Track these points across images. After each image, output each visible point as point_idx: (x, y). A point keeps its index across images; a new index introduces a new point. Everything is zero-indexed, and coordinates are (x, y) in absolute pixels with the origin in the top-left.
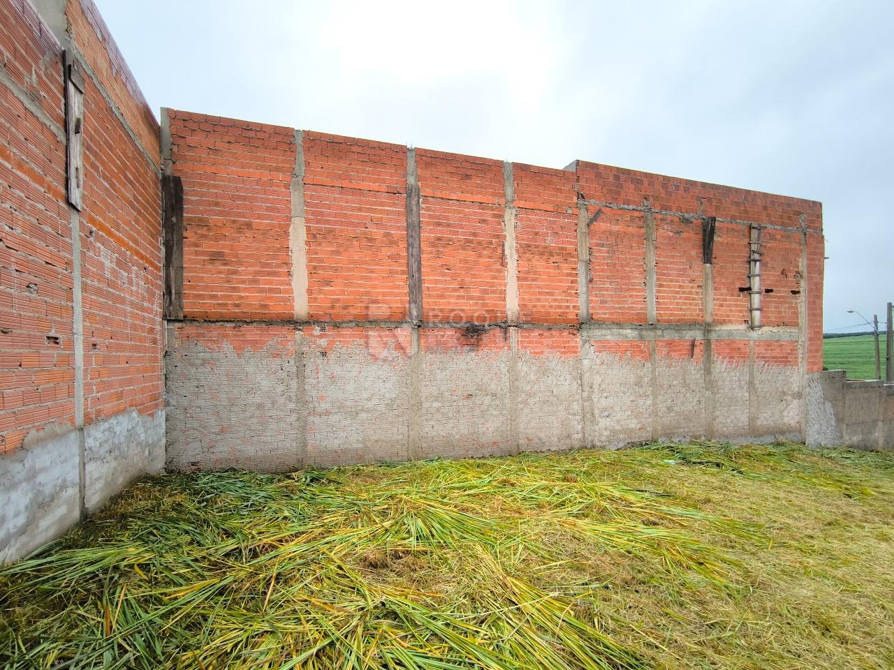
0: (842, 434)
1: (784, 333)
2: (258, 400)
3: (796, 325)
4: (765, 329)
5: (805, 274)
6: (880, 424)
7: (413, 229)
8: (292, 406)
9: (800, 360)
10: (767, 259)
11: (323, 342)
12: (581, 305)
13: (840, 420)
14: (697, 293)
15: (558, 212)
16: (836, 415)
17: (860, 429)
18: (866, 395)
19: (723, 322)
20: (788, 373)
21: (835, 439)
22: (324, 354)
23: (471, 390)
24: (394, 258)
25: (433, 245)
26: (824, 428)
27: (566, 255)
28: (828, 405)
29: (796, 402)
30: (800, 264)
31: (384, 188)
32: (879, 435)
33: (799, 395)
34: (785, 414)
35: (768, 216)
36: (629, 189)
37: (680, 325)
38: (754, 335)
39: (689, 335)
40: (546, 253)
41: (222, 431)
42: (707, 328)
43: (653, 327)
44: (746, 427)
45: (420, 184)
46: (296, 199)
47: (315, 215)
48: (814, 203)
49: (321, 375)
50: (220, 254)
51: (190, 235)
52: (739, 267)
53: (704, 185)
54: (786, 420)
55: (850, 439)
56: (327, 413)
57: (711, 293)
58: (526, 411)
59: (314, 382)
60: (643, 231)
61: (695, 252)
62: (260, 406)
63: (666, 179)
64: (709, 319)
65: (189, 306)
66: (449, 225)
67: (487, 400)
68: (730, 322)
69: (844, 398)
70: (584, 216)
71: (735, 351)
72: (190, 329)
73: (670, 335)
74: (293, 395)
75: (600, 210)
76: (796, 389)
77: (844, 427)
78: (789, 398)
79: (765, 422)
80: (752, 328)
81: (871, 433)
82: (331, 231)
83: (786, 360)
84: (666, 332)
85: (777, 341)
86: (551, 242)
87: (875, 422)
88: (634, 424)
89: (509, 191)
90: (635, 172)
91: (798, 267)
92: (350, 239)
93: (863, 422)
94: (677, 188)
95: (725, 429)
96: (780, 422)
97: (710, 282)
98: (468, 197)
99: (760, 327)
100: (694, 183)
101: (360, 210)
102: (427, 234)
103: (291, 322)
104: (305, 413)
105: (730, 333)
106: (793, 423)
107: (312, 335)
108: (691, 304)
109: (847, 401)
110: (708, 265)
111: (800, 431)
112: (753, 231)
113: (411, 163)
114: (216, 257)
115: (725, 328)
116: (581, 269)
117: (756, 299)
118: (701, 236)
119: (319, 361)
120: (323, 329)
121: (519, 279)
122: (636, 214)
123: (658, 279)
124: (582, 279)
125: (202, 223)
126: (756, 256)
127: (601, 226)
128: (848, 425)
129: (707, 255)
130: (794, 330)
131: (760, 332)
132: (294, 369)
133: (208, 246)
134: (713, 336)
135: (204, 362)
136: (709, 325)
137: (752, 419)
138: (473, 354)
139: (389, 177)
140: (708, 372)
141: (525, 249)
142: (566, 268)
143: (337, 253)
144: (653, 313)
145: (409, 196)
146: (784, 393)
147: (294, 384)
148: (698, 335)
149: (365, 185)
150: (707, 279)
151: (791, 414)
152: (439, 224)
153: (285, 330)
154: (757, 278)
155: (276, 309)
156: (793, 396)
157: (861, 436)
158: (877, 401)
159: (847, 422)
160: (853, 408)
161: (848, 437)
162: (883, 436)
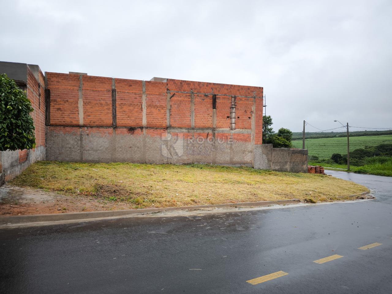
0: (270, 165)
1: (245, 131)
2: (70, 146)
3: (251, 128)
4: (237, 130)
5: (254, 112)
6: (289, 163)
7: (114, 101)
8: (79, 148)
9: (252, 140)
10: (238, 107)
11: (88, 132)
12: (167, 123)
13: (269, 161)
14: (210, 118)
15: (160, 95)
16: (268, 159)
17: (279, 164)
18: (282, 153)
19: (221, 127)
20: (247, 144)
21: (267, 167)
22: (88, 135)
23: (131, 146)
24: (108, 109)
25: (120, 105)
26: (262, 163)
27: (162, 107)
28: (264, 156)
29: (250, 154)
30: (252, 108)
31: (105, 90)
32: (288, 167)
33: (251, 152)
34: (245, 158)
35: (240, 93)
36: (186, 87)
37: (203, 128)
38: (233, 132)
39: (207, 131)
40: (156, 107)
41: (60, 154)
42: (214, 129)
43: (193, 129)
44: (229, 161)
45: (116, 88)
46: (80, 93)
47: (86, 98)
48: (260, 88)
49: (87, 140)
50: (60, 109)
51: (52, 104)
52: (228, 110)
53: (214, 84)
54: (245, 160)
56: (89, 150)
57: (215, 118)
58: (148, 152)
59: (85, 142)
60: (190, 99)
61: (210, 106)
62: (70, 148)
63: (199, 83)
64: (214, 126)
65: (52, 122)
66: (125, 100)
67: (136, 149)
68: (223, 127)
69: (272, 154)
70: (169, 96)
71: (225, 137)
72: (52, 128)
73: (199, 131)
74: (79, 145)
75: (175, 94)
76: (250, 150)
77: (272, 163)
78: (247, 153)
79: (237, 160)
80: (232, 129)
81: (284, 166)
82: (90, 102)
83: (246, 139)
84: (198, 130)
85: (242, 134)
86: (157, 104)
87: (286, 162)
88: (185, 158)
89: (144, 89)
90: (188, 81)
91: (252, 109)
92: (95, 104)
93: (280, 162)
94: (203, 85)
95: (220, 161)
96: (243, 160)
97: (215, 115)
98: (131, 91)
99: (235, 129)
100: (210, 84)
101: (98, 96)
102: (118, 102)
103: (79, 126)
104: (82, 150)
105: (223, 131)
106: (249, 161)
107: (84, 130)
108: (208, 122)
109: (273, 155)
110: (215, 109)
111: (251, 164)
112: (232, 98)
113: (113, 83)
114: (59, 109)
115: (221, 129)
116: (168, 111)
117: (233, 120)
118: (212, 100)
119: (86, 137)
120: (87, 128)
121: (147, 114)
122: (188, 94)
123: (195, 114)
124: (168, 114)
125: (55, 101)
126: (234, 106)
127: (174, 98)
128: (273, 163)
129: (214, 107)
130: (249, 130)
131: (235, 131)
132: (79, 138)
133: (57, 107)
134: (216, 132)
136: (214, 128)
137: (231, 159)
138: (132, 136)
139: (107, 87)
141: (149, 106)
142: (162, 111)
143: (92, 108)
144: (193, 124)
145: (113, 92)
146: (245, 151)
147: (79, 142)
148: (210, 132)
149: (100, 89)
150: (214, 114)
151: (248, 158)
152: (122, 99)
153: (77, 128)
154: (234, 114)
155: (75, 123)
156: (249, 152)
157: (279, 167)
158: (287, 155)
159: (273, 161)
160: (276, 157)
161: (273, 167)
162: (290, 167)
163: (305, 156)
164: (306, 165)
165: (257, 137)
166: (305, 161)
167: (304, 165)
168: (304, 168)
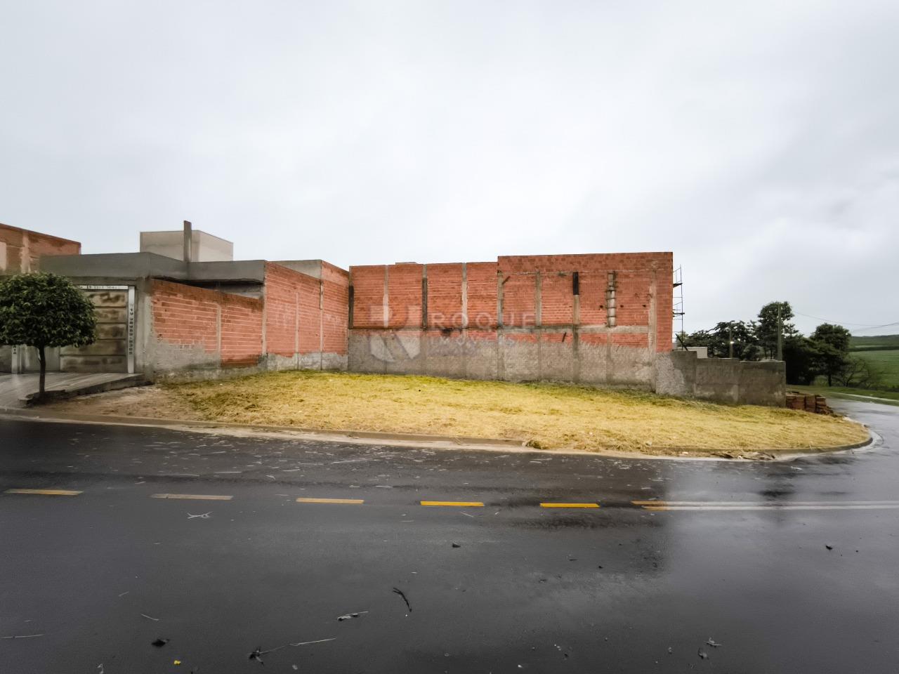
0: (692, 389)
1: (637, 330)
3: (648, 324)
4: (620, 327)
5: (655, 295)
6: (736, 387)
7: (425, 294)
9: (650, 344)
10: (621, 288)
12: (500, 318)
13: (688, 380)
14: (569, 310)
15: (487, 280)
16: (686, 378)
17: (712, 388)
19: (588, 324)
20: (639, 351)
21: (684, 392)
24: (418, 305)
25: (432, 299)
26: (673, 384)
27: (491, 298)
28: (678, 372)
29: (646, 368)
30: (650, 290)
31: (414, 280)
32: (733, 393)
33: (649, 364)
34: (637, 374)
35: (624, 265)
36: (528, 265)
37: (557, 326)
38: (612, 330)
39: (562, 331)
40: (481, 297)
41: (362, 363)
42: (575, 327)
43: (539, 327)
44: (604, 379)
45: (428, 277)
46: (385, 288)
47: (391, 293)
48: (667, 253)
50: (363, 308)
51: (355, 303)
52: (601, 295)
53: (575, 256)
54: (638, 377)
55: (701, 393)
57: (579, 310)
58: (470, 362)
60: (534, 283)
61: (568, 290)
63: (550, 257)
64: (576, 322)
65: (355, 324)
66: (438, 291)
67: (453, 357)
68: (593, 324)
69: (695, 368)
70: (501, 280)
71: (595, 339)
72: (355, 331)
73: (548, 331)
75: (509, 277)
76: (647, 361)
77: (695, 385)
78: (640, 365)
79: (620, 378)
80: (609, 326)
81: (724, 391)
82: (396, 297)
83: (640, 342)
84: (547, 330)
85: (631, 333)
86: (484, 293)
87: (729, 386)
88: (526, 372)
89: (464, 275)
90: (531, 256)
91: (648, 291)
92: (402, 300)
93: (715, 384)
94: (557, 260)
95: (588, 379)
96: (633, 378)
97: (578, 304)
98: (447, 279)
99: (615, 326)
100: (568, 256)
101: (406, 289)
102: (430, 295)
103: (383, 329)
105: (592, 330)
106: (644, 380)
108: (564, 316)
109: (698, 370)
110: (577, 296)
111: (650, 385)
112: (610, 275)
113: (424, 269)
114: (362, 309)
115: (588, 327)
116: (498, 304)
117: (612, 312)
118: (571, 282)
121: (468, 309)
122: (530, 276)
123: (543, 305)
124: (499, 308)
125: (358, 299)
126: (612, 288)
127: (510, 283)
129: (576, 289)
130: (645, 328)
131: (615, 329)
133: (360, 306)
134: (579, 332)
135: (358, 341)
136: (576, 325)
137: (609, 375)
139: (416, 276)
140: (576, 349)
141: (471, 298)
142: (491, 303)
143: (398, 305)
144: (539, 320)
145: (423, 282)
146: (636, 363)
148: (569, 331)
149: (408, 280)
150: (575, 303)
151: (642, 374)
152: (435, 291)
153: (381, 331)
154: (613, 300)
155: (378, 324)
156: (644, 364)
157: (713, 393)
158: (732, 371)
159: (697, 383)
160: (705, 374)
161: (699, 392)
162: (739, 395)
163: (777, 373)
164: (780, 393)
165: (660, 339)
166: (778, 384)
167: (776, 390)
168: (777, 397)
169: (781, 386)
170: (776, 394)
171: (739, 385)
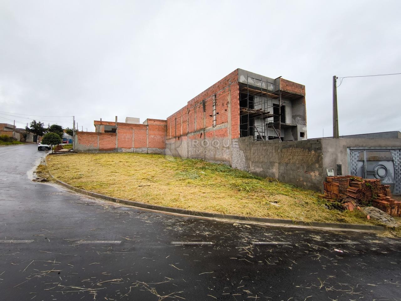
0: (249, 165)
1: (222, 126)
3: (227, 121)
4: (217, 126)
5: (230, 101)
6: (277, 165)
9: (228, 134)
10: (218, 103)
12: (188, 130)
13: (247, 159)
14: (203, 121)
15: (185, 113)
16: (246, 157)
17: (261, 165)
18: (265, 148)
21: (245, 167)
24: (175, 128)
25: (177, 126)
26: (239, 161)
28: (242, 153)
30: (228, 99)
32: (275, 170)
34: (224, 154)
36: (193, 103)
37: (199, 130)
38: (215, 129)
40: (184, 122)
43: (196, 132)
44: (213, 157)
50: (168, 132)
54: (224, 157)
55: (255, 169)
57: (205, 120)
60: (195, 111)
61: (202, 110)
65: (167, 138)
66: (178, 122)
68: (209, 126)
69: (250, 149)
71: (210, 134)
72: (167, 141)
75: (189, 110)
77: (251, 163)
79: (218, 156)
80: (213, 127)
81: (269, 169)
83: (224, 134)
85: (221, 129)
87: (272, 164)
89: (182, 113)
93: (262, 162)
95: (209, 157)
96: (222, 157)
98: (179, 116)
101: (173, 123)
103: (170, 139)
105: (209, 130)
106: (227, 158)
108: (201, 124)
109: (252, 151)
110: (205, 112)
111: (229, 162)
112: (214, 97)
113: (176, 115)
115: (208, 128)
117: (214, 118)
118: (203, 106)
121: (182, 128)
123: (196, 120)
124: (188, 125)
126: (214, 104)
127: (190, 113)
128: (252, 162)
129: (204, 110)
130: (226, 124)
131: (216, 127)
134: (205, 131)
136: (204, 128)
144: (196, 128)
145: (175, 120)
148: (202, 132)
150: (204, 116)
151: (226, 154)
154: (215, 111)
157: (262, 169)
158: (274, 151)
159: (252, 160)
160: (256, 154)
161: (253, 168)
162: (279, 172)
163: (313, 152)
164: (317, 173)
165: (233, 130)
166: (313, 164)
167: (313, 170)
168: (313, 178)
169: (317, 166)
170: (312, 174)
171: (279, 163)
